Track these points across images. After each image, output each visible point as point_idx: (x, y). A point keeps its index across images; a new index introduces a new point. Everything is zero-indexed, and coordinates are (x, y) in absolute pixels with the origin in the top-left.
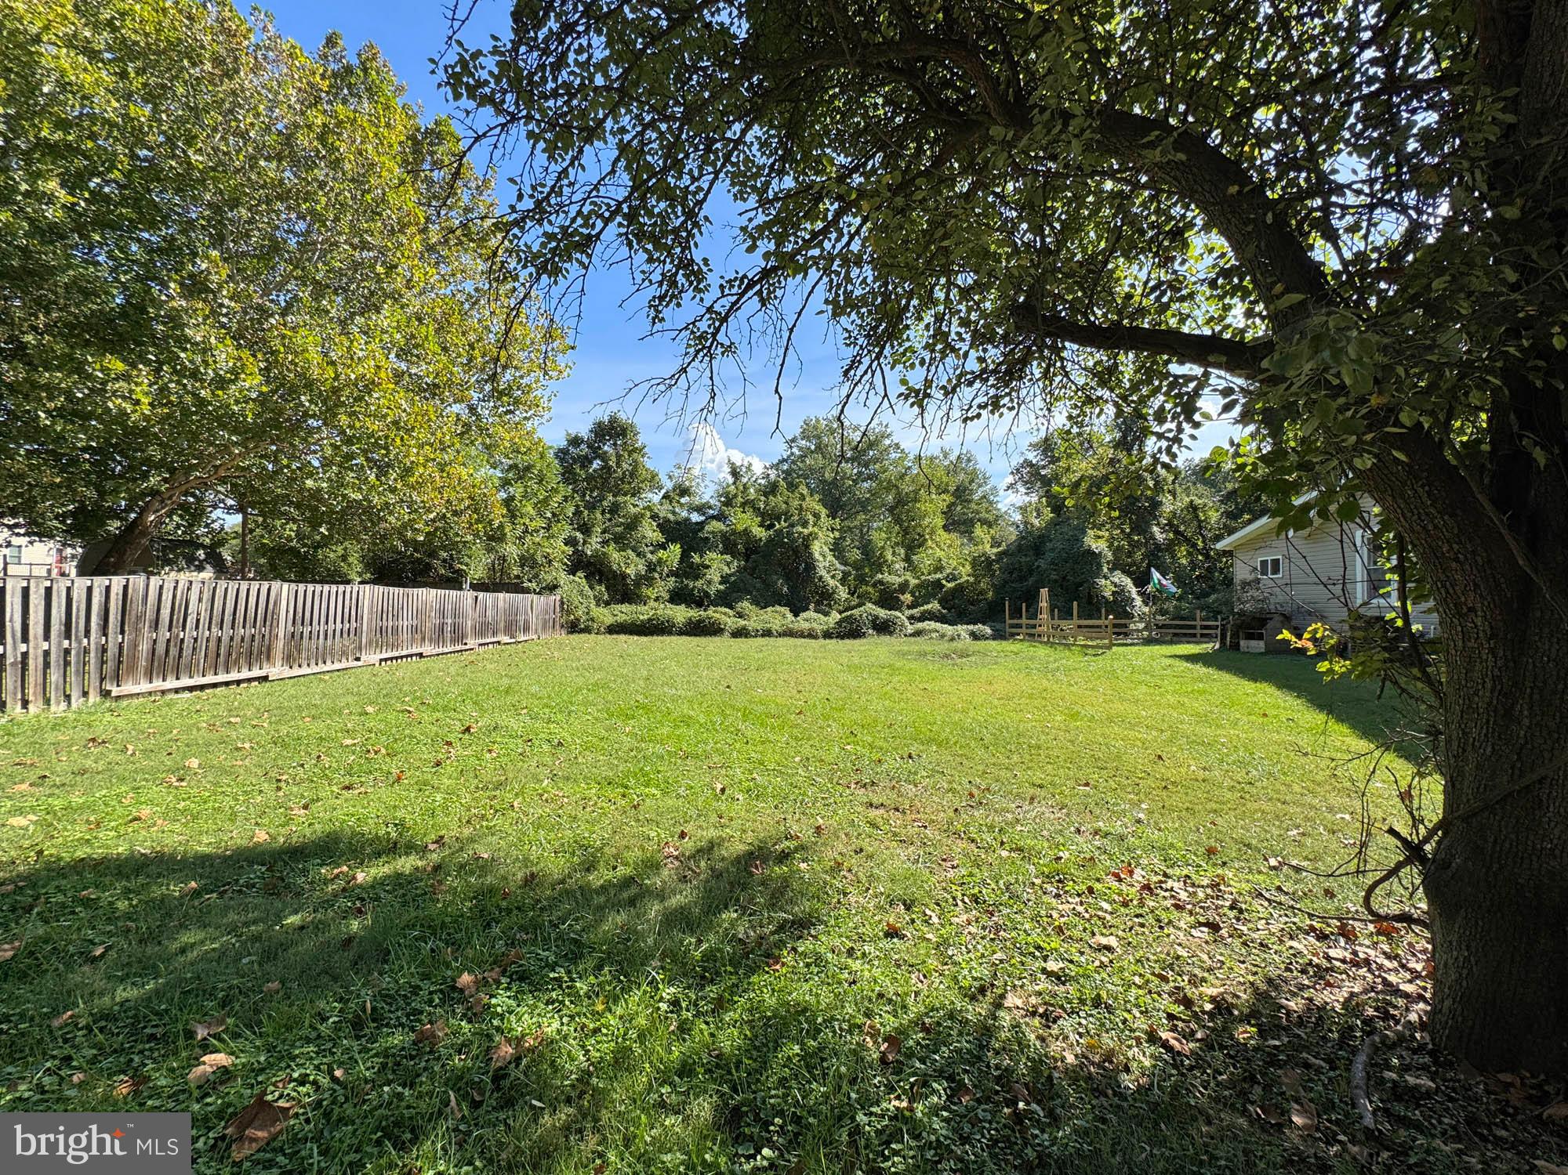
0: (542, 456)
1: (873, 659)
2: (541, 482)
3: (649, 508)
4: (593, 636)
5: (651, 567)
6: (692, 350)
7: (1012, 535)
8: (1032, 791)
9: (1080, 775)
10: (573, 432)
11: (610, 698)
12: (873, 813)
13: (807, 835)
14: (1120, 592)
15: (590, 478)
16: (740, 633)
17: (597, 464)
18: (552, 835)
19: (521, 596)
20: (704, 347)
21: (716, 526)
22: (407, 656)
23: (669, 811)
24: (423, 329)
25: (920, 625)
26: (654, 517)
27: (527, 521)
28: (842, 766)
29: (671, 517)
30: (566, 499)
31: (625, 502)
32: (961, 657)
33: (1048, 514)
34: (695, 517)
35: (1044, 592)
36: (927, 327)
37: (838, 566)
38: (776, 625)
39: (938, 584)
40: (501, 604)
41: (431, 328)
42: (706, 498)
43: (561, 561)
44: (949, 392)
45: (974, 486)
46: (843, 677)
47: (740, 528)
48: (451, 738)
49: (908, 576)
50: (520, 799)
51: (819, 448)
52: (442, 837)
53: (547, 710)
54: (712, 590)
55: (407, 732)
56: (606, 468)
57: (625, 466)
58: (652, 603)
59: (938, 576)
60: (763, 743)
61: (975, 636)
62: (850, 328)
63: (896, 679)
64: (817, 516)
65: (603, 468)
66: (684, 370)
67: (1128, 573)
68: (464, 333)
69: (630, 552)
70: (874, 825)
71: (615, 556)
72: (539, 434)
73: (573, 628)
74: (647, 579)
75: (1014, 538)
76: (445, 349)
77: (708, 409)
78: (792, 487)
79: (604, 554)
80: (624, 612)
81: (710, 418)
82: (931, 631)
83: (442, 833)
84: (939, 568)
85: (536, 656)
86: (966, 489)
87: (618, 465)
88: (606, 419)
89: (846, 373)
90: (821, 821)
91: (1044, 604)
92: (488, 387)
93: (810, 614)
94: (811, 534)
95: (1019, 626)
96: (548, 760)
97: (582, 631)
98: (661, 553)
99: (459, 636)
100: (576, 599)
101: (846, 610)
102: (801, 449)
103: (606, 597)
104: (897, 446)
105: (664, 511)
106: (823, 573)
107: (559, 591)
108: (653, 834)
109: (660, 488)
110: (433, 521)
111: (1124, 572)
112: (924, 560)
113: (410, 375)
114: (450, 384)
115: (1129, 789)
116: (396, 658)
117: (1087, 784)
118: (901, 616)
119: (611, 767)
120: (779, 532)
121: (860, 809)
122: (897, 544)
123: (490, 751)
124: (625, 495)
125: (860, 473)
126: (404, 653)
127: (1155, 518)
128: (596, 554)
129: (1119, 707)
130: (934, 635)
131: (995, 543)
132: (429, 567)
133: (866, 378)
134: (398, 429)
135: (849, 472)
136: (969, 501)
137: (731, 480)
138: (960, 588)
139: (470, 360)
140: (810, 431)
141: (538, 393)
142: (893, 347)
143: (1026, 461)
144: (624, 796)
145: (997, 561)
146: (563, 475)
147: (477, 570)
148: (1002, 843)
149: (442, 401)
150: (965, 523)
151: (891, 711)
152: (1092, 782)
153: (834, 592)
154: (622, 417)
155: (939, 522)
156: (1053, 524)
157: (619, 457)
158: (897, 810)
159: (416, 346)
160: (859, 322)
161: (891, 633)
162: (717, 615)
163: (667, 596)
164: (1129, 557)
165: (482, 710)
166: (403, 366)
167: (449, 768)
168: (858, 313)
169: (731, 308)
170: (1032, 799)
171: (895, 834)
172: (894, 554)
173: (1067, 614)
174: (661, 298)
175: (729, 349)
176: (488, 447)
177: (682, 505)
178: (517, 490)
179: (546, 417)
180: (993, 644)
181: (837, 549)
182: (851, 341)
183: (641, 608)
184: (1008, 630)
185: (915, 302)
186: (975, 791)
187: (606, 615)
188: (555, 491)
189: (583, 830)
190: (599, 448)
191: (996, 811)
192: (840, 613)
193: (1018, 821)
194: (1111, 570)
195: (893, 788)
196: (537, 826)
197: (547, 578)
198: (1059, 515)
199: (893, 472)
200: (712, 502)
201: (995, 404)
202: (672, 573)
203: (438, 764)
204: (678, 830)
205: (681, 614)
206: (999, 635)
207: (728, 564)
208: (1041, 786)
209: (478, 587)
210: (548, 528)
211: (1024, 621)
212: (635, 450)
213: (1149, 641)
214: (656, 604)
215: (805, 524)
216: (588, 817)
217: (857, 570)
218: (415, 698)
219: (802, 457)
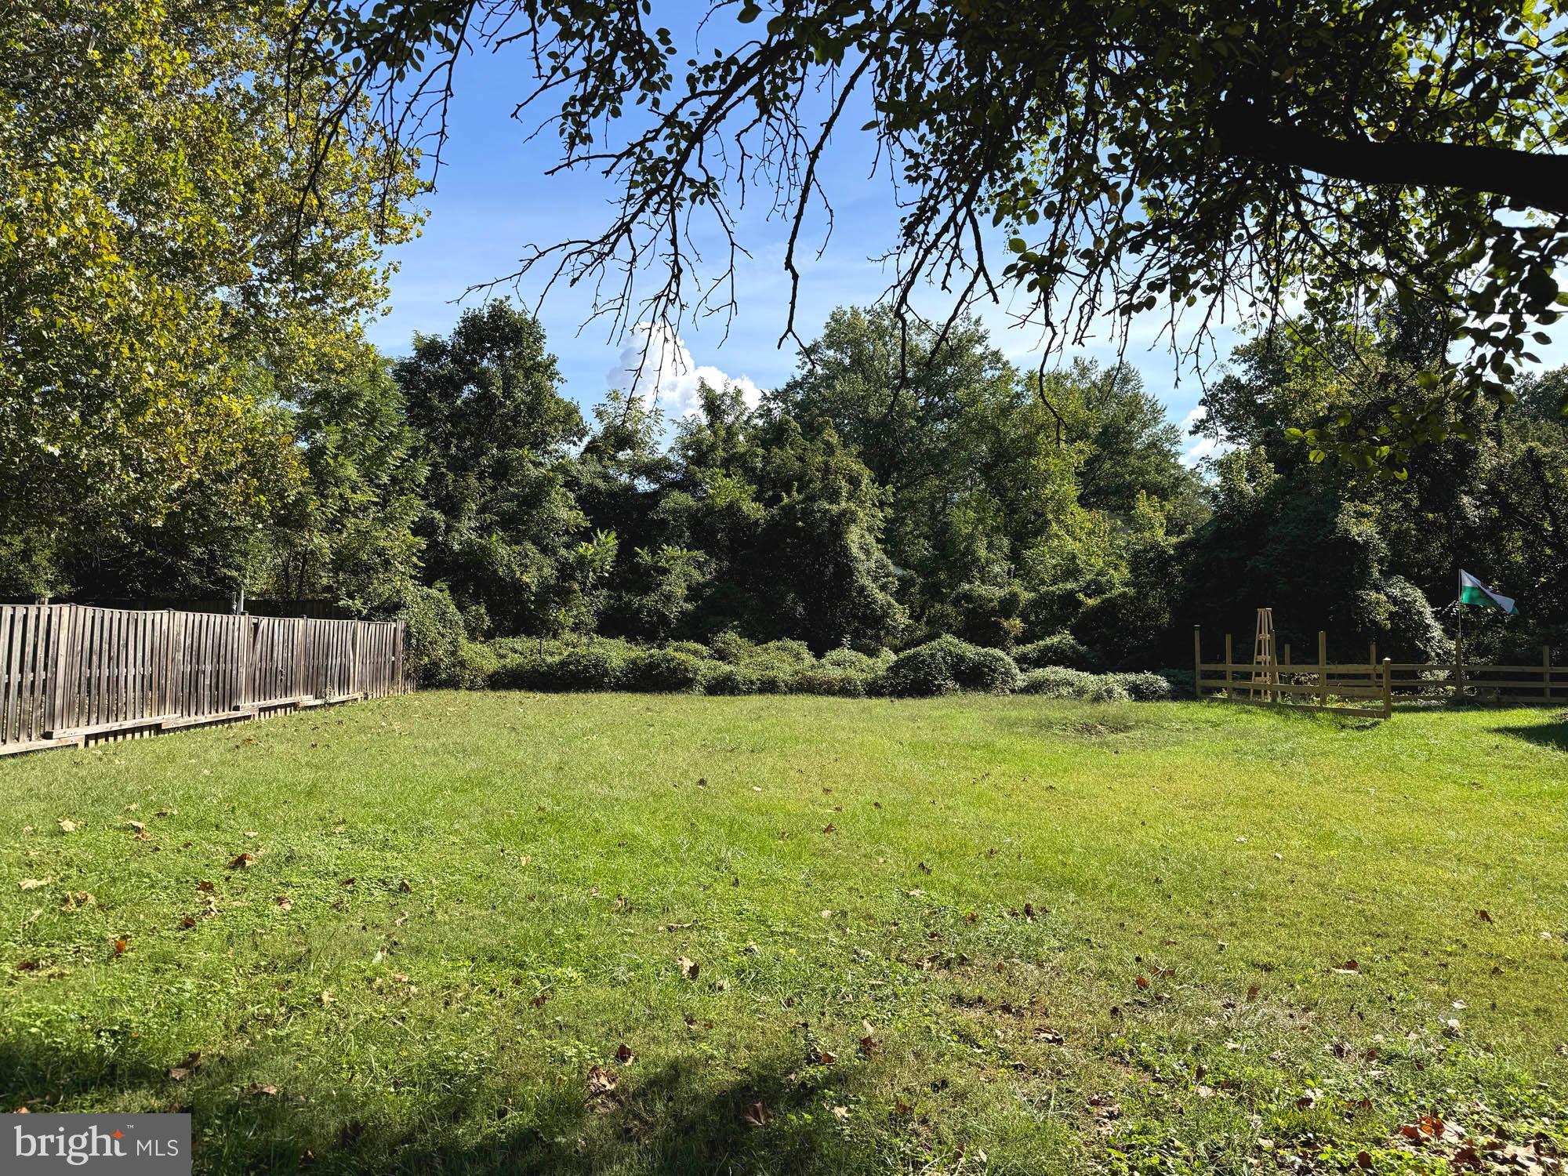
0: (374, 377)
1: (956, 734)
2: (370, 423)
3: (562, 469)
4: (463, 694)
5: (566, 571)
6: (638, 192)
7: (1206, 511)
8: (1252, 977)
9: (1338, 947)
10: (427, 333)
11: (493, 804)
12: (969, 1017)
13: (846, 1054)
14: (1404, 612)
15: (456, 416)
16: (722, 687)
17: (468, 391)
18: (391, 1053)
19: (334, 623)
20: (660, 187)
21: (680, 499)
22: (133, 731)
23: (598, 1009)
24: (169, 158)
25: (1039, 673)
26: (572, 484)
27: (348, 493)
28: (905, 927)
29: (601, 484)
30: (414, 452)
31: (520, 459)
32: (1115, 729)
33: (1270, 474)
34: (643, 485)
35: (1265, 614)
36: (1054, 146)
37: (892, 568)
38: (784, 670)
39: (1070, 598)
40: (299, 636)
41: (181, 156)
42: (662, 450)
43: (406, 562)
44: (1097, 261)
45: (1135, 426)
46: (902, 764)
47: (721, 502)
48: (212, 876)
49: (1017, 586)
50: (333, 988)
51: (857, 361)
52: (195, 1056)
53: (381, 827)
54: (673, 612)
55: (134, 866)
56: (485, 398)
57: (519, 395)
58: (568, 636)
59: (1070, 585)
60: (764, 883)
61: (1139, 693)
62: (918, 149)
63: (996, 770)
64: (854, 481)
65: (479, 398)
66: (625, 228)
67: (1418, 582)
68: (236, 165)
69: (529, 545)
70: (965, 1038)
71: (502, 550)
72: (369, 337)
73: (428, 679)
74: (558, 592)
75: (1207, 516)
76: (205, 193)
77: (668, 296)
78: (811, 431)
79: (483, 548)
80: (518, 651)
81: (673, 312)
82: (1058, 684)
83: (194, 1049)
84: (1071, 571)
85: (362, 730)
86: (1119, 431)
87: (508, 393)
88: (486, 312)
89: (909, 230)
90: (870, 1030)
91: (1265, 637)
92: (277, 258)
93: (845, 653)
94: (843, 513)
95: (1221, 676)
96: (384, 916)
97: (442, 685)
98: (585, 549)
99: (224, 695)
100: (433, 630)
101: (907, 646)
102: (826, 364)
103: (487, 622)
104: (996, 356)
105: (587, 474)
106: (867, 581)
107: (403, 615)
108: (570, 1052)
109: (582, 434)
110: (182, 491)
111: (1408, 579)
112: (1045, 557)
113: (143, 237)
114: (211, 252)
115: (1431, 974)
116: (115, 734)
117: (1352, 965)
118: (1005, 657)
119: (494, 928)
120: (789, 510)
121: (941, 1008)
122: (996, 530)
123: (280, 901)
124: (520, 446)
125: (929, 406)
126: (129, 724)
127: (1465, 480)
128: (468, 548)
129: (1406, 823)
130: (1064, 691)
131: (1174, 527)
132: (172, 572)
133: (946, 238)
134: (125, 332)
135: (910, 404)
136: (1126, 453)
137: (704, 420)
138: (1109, 607)
139: (246, 209)
140: (842, 331)
141: (366, 266)
142: (992, 182)
143: (1228, 380)
144: (517, 982)
145: (1178, 559)
146: (409, 410)
147: (257, 580)
148: (1200, 1073)
149: (199, 281)
150: (1117, 491)
151: (990, 828)
152: (1361, 961)
153: (885, 615)
154: (515, 306)
155: (1071, 490)
156: (1277, 492)
157: (508, 380)
158: (1006, 1009)
159: (155, 185)
160: (932, 138)
161: (987, 687)
162: (682, 656)
163: (591, 621)
164: (1418, 551)
165: (267, 827)
166: (131, 220)
167: (208, 930)
168: (931, 123)
169: (708, 116)
170: (1253, 991)
171: (1005, 1055)
172: (990, 547)
173: (1305, 655)
174: (586, 100)
175: (706, 190)
176: (276, 362)
177: (620, 464)
178: (329, 437)
179: (381, 307)
180: (1173, 708)
181: (891, 539)
182: (917, 173)
183: (551, 644)
184: (1200, 682)
185: (1032, 102)
186: (1148, 977)
187: (484, 656)
188: (395, 438)
189: (444, 1043)
190: (474, 363)
191: (1187, 1013)
192: (896, 651)
193: (1228, 1031)
194: (1386, 575)
195: (1000, 968)
196: (364, 1036)
197: (382, 589)
198: (1289, 476)
199: (989, 402)
200: (674, 458)
201: (1180, 285)
202: (601, 583)
203: (188, 924)
204: (615, 1043)
205: (617, 653)
206: (1183, 692)
207: (700, 566)
208: (1268, 968)
209: (260, 607)
210: (384, 504)
211: (1229, 666)
212: (537, 367)
213: (1457, 703)
214: (574, 637)
215: (834, 496)
216: (454, 1020)
217: (925, 577)
218: (149, 805)
219: (828, 380)
